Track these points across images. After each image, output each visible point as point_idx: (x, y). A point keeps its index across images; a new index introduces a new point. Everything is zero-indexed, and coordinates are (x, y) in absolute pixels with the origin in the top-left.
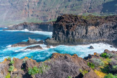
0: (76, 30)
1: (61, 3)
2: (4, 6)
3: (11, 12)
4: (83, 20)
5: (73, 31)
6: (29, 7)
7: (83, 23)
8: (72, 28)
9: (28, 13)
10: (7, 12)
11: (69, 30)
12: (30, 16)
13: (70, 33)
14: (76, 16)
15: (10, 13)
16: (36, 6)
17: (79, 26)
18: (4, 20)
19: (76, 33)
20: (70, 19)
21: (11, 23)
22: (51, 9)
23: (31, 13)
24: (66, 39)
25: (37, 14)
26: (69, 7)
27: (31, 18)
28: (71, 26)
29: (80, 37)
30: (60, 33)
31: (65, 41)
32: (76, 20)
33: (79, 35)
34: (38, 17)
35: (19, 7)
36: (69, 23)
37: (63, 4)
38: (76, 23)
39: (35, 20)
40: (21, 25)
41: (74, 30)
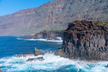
0: (90, 40)
1: (89, 6)
2: (29, 15)
3: (36, 20)
4: (101, 27)
5: (86, 41)
6: (52, 14)
7: (100, 31)
8: (84, 38)
9: (51, 21)
10: (32, 20)
11: (80, 40)
12: (53, 23)
13: (82, 44)
14: (91, 22)
15: (34, 21)
16: (60, 12)
17: (94, 35)
18: (28, 29)
19: (91, 44)
20: (83, 26)
21: (34, 31)
22: (77, 14)
23: (54, 20)
24: (76, 52)
25: (61, 20)
26: (100, 10)
27: (54, 26)
28: (84, 35)
29: (96, 50)
30: (69, 43)
31: (75, 54)
32: (90, 27)
33: (94, 46)
34: (61, 24)
35: (43, 14)
36: (81, 31)
37: (92, 7)
38: (90, 31)
39: (58, 27)
40: (41, 33)
41: (88, 40)
